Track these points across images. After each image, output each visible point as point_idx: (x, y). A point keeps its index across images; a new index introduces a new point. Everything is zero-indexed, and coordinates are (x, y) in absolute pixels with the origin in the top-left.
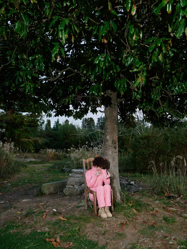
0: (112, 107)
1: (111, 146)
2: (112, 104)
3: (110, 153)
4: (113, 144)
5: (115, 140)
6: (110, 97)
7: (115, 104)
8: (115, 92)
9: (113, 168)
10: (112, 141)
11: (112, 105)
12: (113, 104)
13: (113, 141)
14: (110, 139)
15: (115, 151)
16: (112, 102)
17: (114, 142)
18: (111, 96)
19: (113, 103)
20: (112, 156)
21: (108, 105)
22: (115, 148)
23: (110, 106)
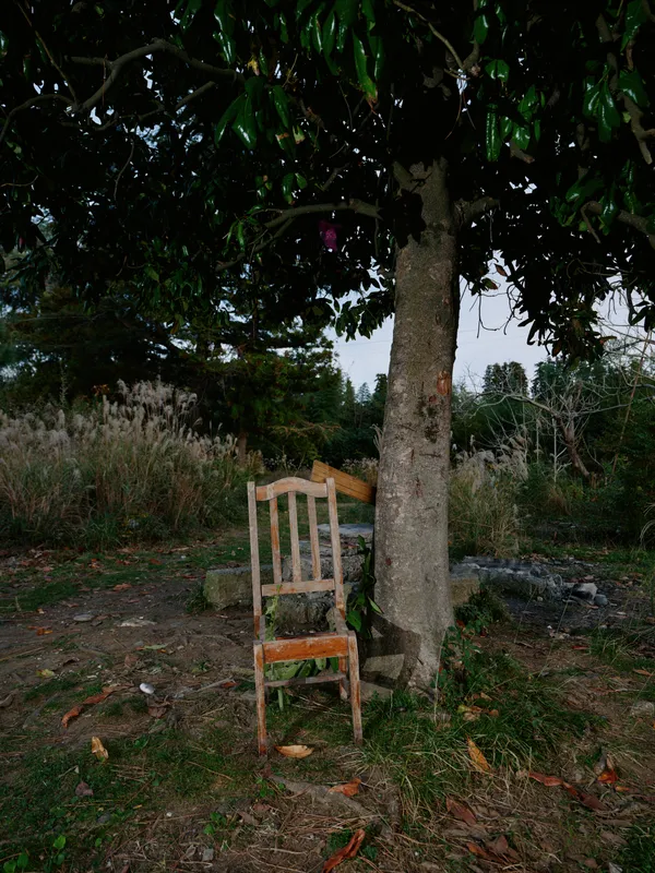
0: (426, 244)
1: (408, 426)
2: (423, 226)
3: (403, 456)
4: (421, 414)
5: (433, 398)
6: (418, 196)
7: (440, 227)
8: (435, 163)
9: (410, 528)
10: (415, 402)
11: (428, 235)
12: (431, 226)
13: (422, 404)
14: (405, 395)
15: (430, 449)
16: (426, 216)
17: (424, 410)
18: (422, 191)
19: (427, 223)
20: (409, 471)
21: (410, 236)
22: (431, 434)
23: (417, 238)
